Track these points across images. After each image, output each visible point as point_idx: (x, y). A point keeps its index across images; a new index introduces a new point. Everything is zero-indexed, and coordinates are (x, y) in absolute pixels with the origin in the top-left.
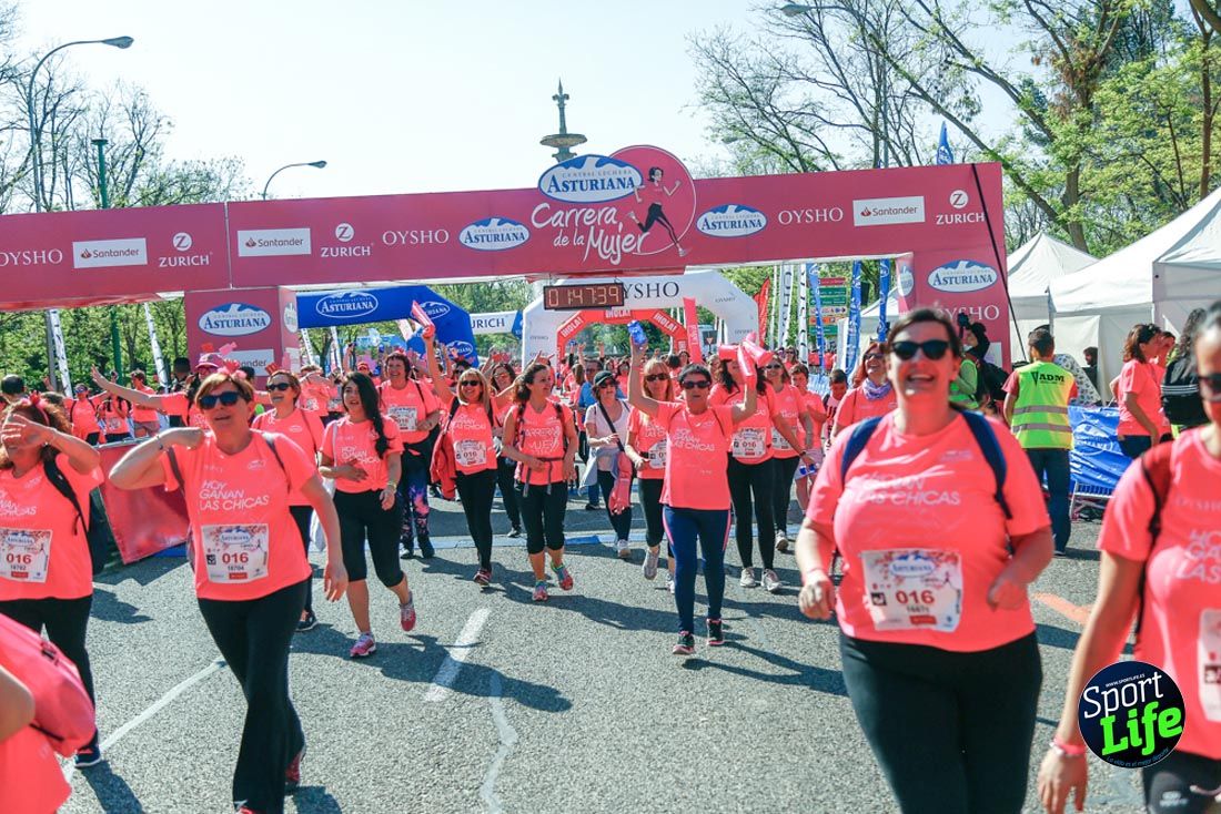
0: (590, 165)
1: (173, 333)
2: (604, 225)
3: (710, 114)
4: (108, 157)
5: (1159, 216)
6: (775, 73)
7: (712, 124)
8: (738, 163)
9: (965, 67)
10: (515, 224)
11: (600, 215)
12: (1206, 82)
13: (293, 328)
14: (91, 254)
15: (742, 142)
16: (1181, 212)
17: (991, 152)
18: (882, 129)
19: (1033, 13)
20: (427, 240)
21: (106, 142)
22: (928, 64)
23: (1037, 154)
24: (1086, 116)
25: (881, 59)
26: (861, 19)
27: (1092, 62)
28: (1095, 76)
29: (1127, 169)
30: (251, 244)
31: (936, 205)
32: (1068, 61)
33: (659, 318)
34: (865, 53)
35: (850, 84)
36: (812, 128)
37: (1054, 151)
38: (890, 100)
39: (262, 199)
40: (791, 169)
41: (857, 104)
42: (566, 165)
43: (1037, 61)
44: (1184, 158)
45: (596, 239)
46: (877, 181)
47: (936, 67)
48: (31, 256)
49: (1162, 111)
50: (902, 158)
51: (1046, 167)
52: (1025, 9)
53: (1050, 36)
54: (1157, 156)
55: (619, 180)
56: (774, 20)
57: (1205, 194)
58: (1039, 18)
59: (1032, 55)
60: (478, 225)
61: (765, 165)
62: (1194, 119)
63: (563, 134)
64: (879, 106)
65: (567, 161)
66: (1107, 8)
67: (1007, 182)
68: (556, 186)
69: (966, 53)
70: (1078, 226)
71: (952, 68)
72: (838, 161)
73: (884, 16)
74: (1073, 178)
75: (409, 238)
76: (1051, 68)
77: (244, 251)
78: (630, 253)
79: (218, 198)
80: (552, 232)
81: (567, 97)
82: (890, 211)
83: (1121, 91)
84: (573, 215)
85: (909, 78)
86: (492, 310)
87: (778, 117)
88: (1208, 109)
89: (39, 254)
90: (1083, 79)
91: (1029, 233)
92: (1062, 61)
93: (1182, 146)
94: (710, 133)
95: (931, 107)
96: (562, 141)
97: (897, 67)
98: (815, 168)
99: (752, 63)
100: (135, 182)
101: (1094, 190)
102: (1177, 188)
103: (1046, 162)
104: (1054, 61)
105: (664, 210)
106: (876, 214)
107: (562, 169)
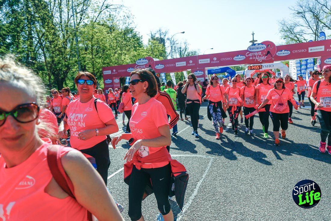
0: (257, 45)
2: (259, 55)
3: (281, 34)
4: (181, 50)
6: (294, 25)
7: (281, 36)
8: (286, 42)
10: (243, 56)
13: (207, 74)
20: (228, 60)
21: (181, 48)
25: (317, 20)
26: (313, 13)
30: (201, 62)
34: (314, 19)
35: (310, 26)
36: (302, 35)
38: (319, 28)
39: (203, 54)
40: (297, 43)
41: (312, 29)
45: (257, 58)
46: (315, 43)
48: (170, 65)
55: (262, 47)
56: (295, 15)
60: (237, 57)
64: (316, 29)
65: (254, 45)
72: (307, 41)
73: (319, 12)
75: (225, 59)
77: (200, 63)
78: (264, 60)
80: (249, 57)
81: (254, 34)
82: (316, 49)
85: (323, 23)
86: (240, 71)
87: (295, 34)
94: (281, 38)
96: (253, 41)
98: (302, 42)
99: (290, 24)
100: (185, 54)
105: (270, 52)
106: (314, 50)
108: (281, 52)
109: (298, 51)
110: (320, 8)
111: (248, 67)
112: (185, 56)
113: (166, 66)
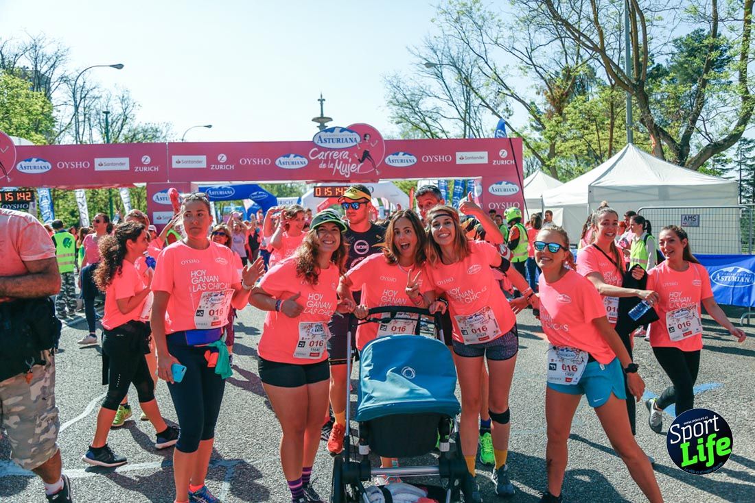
0: (337, 131)
1: (138, 202)
2: (342, 159)
3: (390, 110)
4: (110, 120)
5: (588, 164)
6: (420, 94)
7: (392, 115)
8: (402, 133)
9: (507, 94)
10: (301, 157)
11: (341, 154)
12: (612, 105)
14: (103, 164)
15: (404, 124)
16: (598, 164)
17: (517, 133)
18: (468, 121)
19: (537, 72)
20: (260, 163)
21: (109, 112)
22: (489, 92)
23: (536, 135)
24: (560, 119)
25: (468, 89)
26: (460, 71)
27: (562, 95)
28: (563, 101)
29: (577, 143)
30: (178, 162)
31: (493, 156)
32: (552, 94)
34: (461, 86)
35: (454, 99)
37: (545, 134)
38: (472, 108)
40: (426, 137)
41: (457, 109)
42: (326, 131)
43: (539, 94)
44: (602, 140)
45: (338, 165)
46: (465, 144)
47: (494, 94)
48: (75, 164)
49: (593, 118)
50: (477, 134)
51: (539, 141)
52: (534, 70)
53: (545, 84)
54: (589, 138)
55: (350, 139)
56: (420, 69)
57: (610, 157)
58: (539, 74)
59: (536, 90)
60: (284, 157)
61: (414, 134)
62: (606, 122)
63: (322, 117)
64: (467, 110)
65: (325, 129)
66: (570, 71)
67: (524, 148)
68: (321, 140)
69: (507, 88)
70: (554, 167)
71: (501, 94)
72: (448, 134)
73: (470, 72)
74: (553, 147)
75: (252, 162)
76: (544, 97)
77: (175, 165)
78: (354, 173)
79: (161, 140)
80: (318, 161)
81: (324, 100)
82: (472, 158)
83: (575, 108)
84: (328, 154)
85: (481, 98)
86: (286, 196)
87: (421, 114)
88: (613, 119)
89: (79, 163)
90: (559, 103)
91: (531, 170)
92: (549, 94)
93: (600, 134)
94: (390, 119)
95: (491, 112)
96: (321, 120)
97: (476, 93)
98: (437, 136)
99: (410, 88)
100: (123, 132)
101: (561, 152)
102: (598, 152)
103: (540, 139)
104: (546, 94)
105: (370, 153)
106: (466, 159)
107: (324, 133)
108: (395, 156)
109: (434, 159)
110: (472, 63)
111: (315, 187)
112: (121, 140)
113: (61, 165)
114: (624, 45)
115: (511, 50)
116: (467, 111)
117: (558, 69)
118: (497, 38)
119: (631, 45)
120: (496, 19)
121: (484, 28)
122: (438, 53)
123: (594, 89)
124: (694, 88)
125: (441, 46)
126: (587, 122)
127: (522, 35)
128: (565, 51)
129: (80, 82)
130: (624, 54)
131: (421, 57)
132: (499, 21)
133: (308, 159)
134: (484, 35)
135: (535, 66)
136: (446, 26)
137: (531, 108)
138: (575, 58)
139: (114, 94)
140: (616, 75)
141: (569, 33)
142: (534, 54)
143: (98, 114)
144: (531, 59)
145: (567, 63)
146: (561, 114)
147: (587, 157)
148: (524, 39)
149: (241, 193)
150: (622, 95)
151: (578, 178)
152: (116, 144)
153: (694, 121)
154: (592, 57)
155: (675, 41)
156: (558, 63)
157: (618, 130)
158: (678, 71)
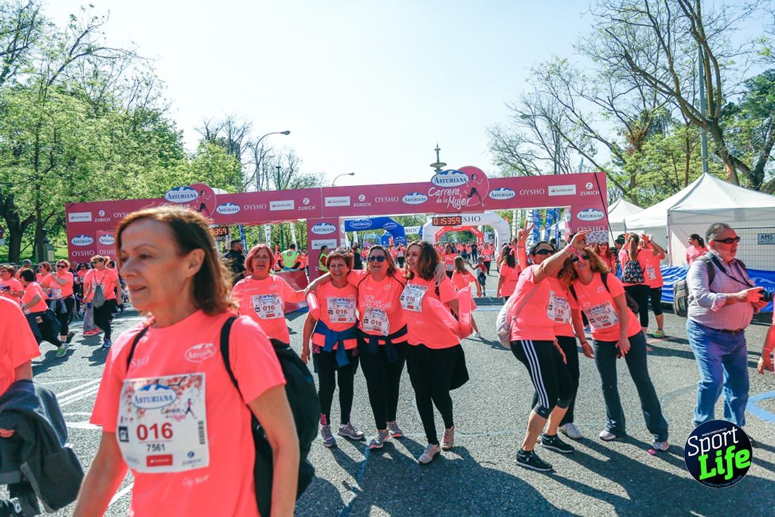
0: (450, 173)
2: (455, 196)
3: (493, 155)
4: (281, 173)
5: (666, 192)
6: (517, 140)
7: (494, 158)
8: (503, 173)
9: (591, 137)
10: (422, 195)
11: (453, 191)
12: (687, 140)
13: (343, 231)
14: (276, 206)
15: (504, 165)
16: (675, 192)
17: (600, 168)
19: (618, 116)
20: (390, 201)
22: (575, 136)
23: (618, 169)
24: (639, 154)
25: (558, 133)
26: (550, 120)
27: (641, 134)
28: (642, 139)
29: (655, 174)
30: (329, 202)
31: (581, 187)
32: (632, 134)
33: (472, 229)
34: (552, 132)
35: (545, 143)
36: (531, 160)
37: (626, 168)
38: (561, 149)
40: (523, 175)
41: (548, 151)
42: (441, 174)
43: (619, 134)
44: (679, 170)
46: (556, 179)
47: (580, 136)
48: (256, 206)
49: (670, 152)
50: (566, 171)
52: (615, 114)
53: (625, 125)
54: (667, 169)
55: (461, 179)
56: (517, 120)
57: (686, 185)
58: (620, 118)
59: (617, 132)
60: (409, 195)
62: (682, 156)
63: (438, 163)
65: (440, 172)
66: (648, 114)
67: (608, 180)
68: (437, 181)
69: (592, 131)
70: (635, 196)
71: (586, 137)
72: (541, 172)
73: (559, 118)
74: (633, 178)
75: (384, 200)
76: (625, 137)
79: (318, 186)
80: (436, 198)
82: (563, 190)
83: (653, 145)
84: (444, 192)
85: (569, 141)
87: (518, 156)
88: (688, 150)
90: (638, 141)
91: (614, 200)
92: (629, 134)
93: (677, 165)
94: (492, 162)
95: (578, 152)
98: (532, 174)
99: (508, 136)
100: (290, 181)
101: (641, 182)
102: (675, 181)
103: (621, 173)
104: (626, 134)
105: (477, 190)
106: (557, 191)
107: (440, 175)
108: (497, 191)
110: (561, 112)
111: (433, 218)
112: (289, 187)
113: (246, 207)
114: (698, 88)
115: (595, 100)
116: (557, 152)
117: (637, 113)
118: (582, 92)
119: (705, 88)
120: (581, 75)
121: (570, 83)
122: (531, 106)
123: (670, 128)
124: (766, 121)
125: (534, 101)
126: (664, 156)
127: (604, 86)
128: (644, 97)
129: (260, 146)
130: (698, 96)
131: (517, 110)
132: (584, 76)
133: (427, 195)
134: (571, 89)
135: (616, 111)
136: (538, 84)
137: (612, 147)
138: (652, 102)
139: (284, 153)
140: (691, 115)
141: (646, 81)
142: (615, 101)
143: (273, 169)
144: (612, 106)
145: (645, 106)
146: (640, 151)
147: (664, 186)
148: (607, 89)
149: (377, 224)
150: (697, 131)
151: (657, 204)
152: (285, 190)
153: (768, 151)
154: (668, 100)
155: (748, 81)
156: (637, 108)
157: (693, 161)
158: (750, 107)
